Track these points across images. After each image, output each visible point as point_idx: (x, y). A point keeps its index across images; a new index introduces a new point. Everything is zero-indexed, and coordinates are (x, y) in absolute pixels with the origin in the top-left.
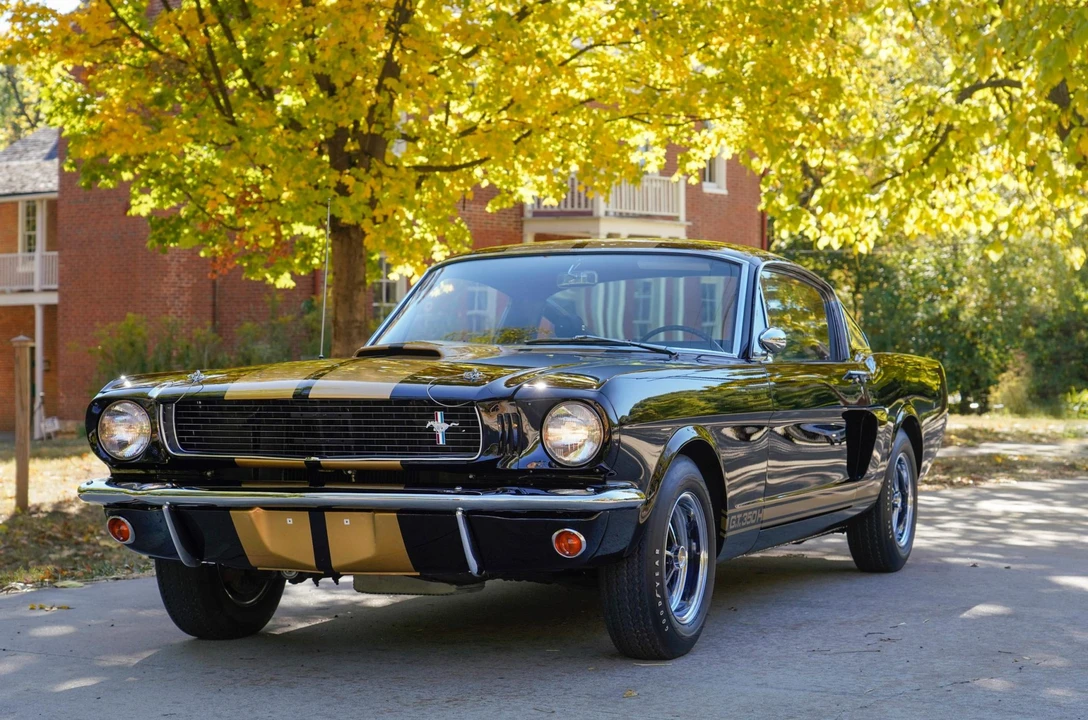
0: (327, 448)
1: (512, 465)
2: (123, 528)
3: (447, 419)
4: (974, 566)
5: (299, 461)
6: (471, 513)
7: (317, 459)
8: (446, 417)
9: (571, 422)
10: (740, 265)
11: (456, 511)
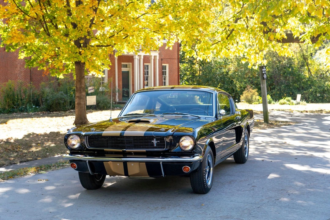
0: (127, 147)
1: (173, 151)
2: (74, 165)
3: (157, 140)
4: (263, 161)
5: (121, 150)
6: (164, 163)
7: (125, 150)
8: (156, 140)
9: (187, 141)
10: (213, 93)
11: (160, 162)
